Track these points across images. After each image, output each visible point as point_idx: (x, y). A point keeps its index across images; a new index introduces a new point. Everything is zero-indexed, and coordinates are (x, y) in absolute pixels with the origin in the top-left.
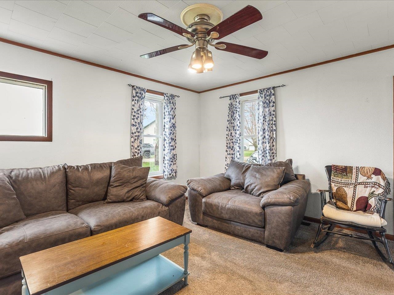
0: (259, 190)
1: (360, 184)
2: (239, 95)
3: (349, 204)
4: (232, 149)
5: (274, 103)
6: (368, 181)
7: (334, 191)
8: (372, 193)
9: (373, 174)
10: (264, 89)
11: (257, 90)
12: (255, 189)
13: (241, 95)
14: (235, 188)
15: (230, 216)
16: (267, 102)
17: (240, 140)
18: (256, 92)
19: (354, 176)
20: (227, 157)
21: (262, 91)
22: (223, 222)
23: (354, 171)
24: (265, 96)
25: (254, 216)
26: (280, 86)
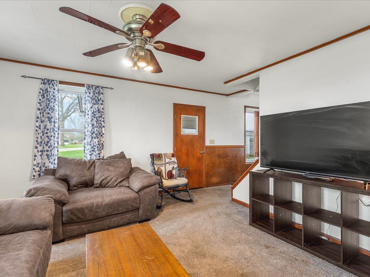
0: (116, 181)
1: (167, 163)
2: (58, 82)
3: (164, 177)
4: (46, 144)
5: (103, 101)
6: (170, 161)
7: (156, 170)
8: (173, 168)
9: (172, 157)
10: (92, 86)
11: (84, 84)
12: (111, 181)
13: (61, 82)
14: (78, 187)
15: (108, 211)
16: (96, 98)
17: (58, 134)
18: (83, 85)
19: (164, 159)
20: (37, 155)
21: (90, 87)
22: (95, 222)
23: (163, 156)
24: (93, 92)
25: (133, 201)
26: (108, 88)
